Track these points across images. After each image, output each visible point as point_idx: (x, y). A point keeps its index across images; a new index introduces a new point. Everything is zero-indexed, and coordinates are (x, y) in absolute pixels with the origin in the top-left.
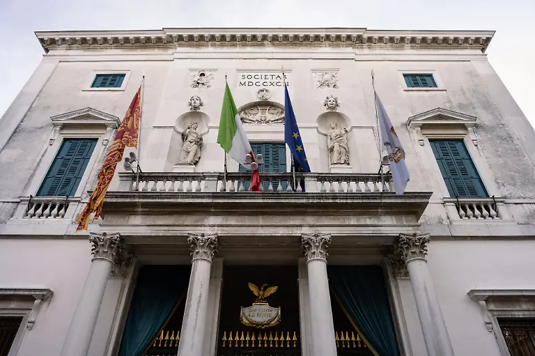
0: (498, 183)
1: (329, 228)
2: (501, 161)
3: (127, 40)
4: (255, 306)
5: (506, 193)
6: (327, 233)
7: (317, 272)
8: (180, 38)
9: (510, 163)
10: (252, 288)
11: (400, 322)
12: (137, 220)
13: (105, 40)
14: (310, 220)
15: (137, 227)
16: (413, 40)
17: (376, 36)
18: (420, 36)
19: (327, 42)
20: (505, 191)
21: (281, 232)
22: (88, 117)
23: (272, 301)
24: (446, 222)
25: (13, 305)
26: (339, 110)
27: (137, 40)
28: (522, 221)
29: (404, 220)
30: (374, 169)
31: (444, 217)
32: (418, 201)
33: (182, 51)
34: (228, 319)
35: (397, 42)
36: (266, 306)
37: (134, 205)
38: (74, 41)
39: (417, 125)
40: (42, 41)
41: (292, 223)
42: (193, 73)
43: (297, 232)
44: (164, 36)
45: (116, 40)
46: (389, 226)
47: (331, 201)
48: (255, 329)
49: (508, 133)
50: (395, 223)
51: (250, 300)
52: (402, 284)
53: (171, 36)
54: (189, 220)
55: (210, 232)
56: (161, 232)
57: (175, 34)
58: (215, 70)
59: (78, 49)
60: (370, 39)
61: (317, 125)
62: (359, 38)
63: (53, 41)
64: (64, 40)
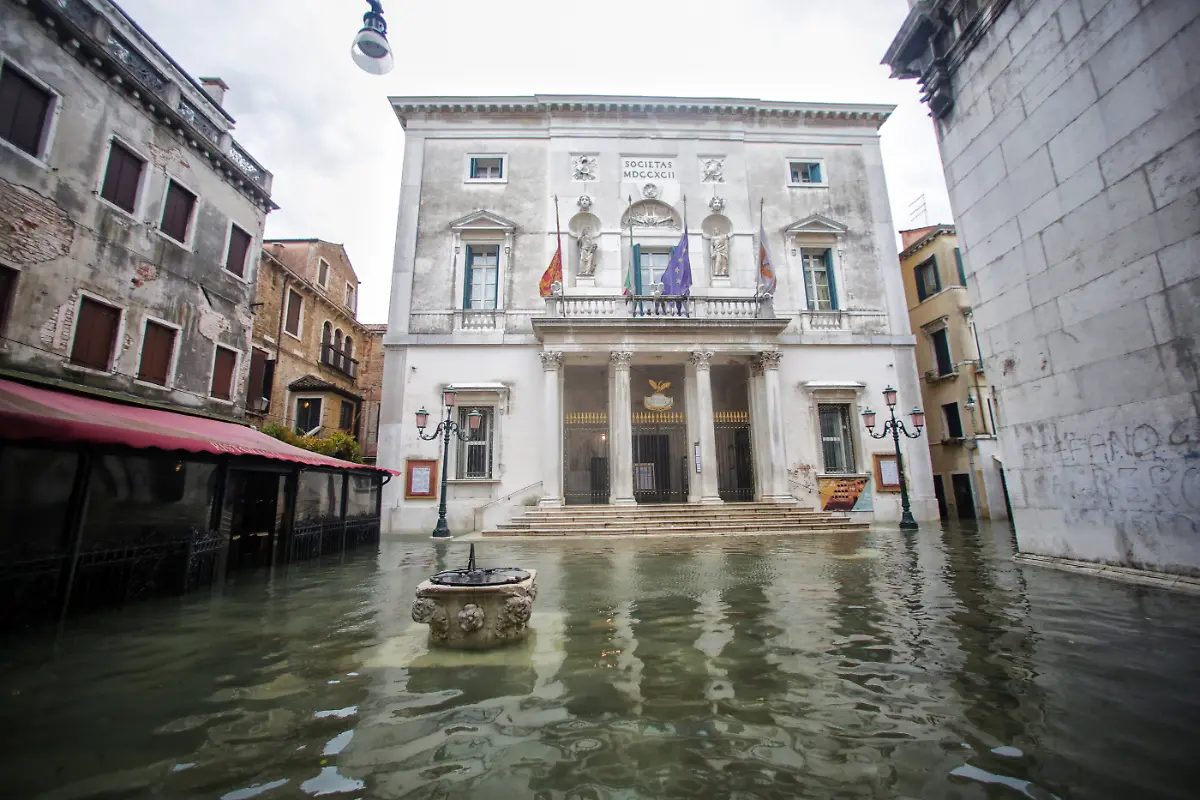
0: (848, 296)
1: (715, 347)
2: (856, 272)
3: (494, 108)
4: (655, 396)
5: (852, 306)
6: (713, 349)
7: (703, 378)
8: (554, 107)
9: (864, 275)
10: (652, 383)
11: (753, 397)
12: (570, 339)
13: (469, 108)
14: (699, 339)
15: (569, 345)
16: (808, 114)
17: (769, 109)
18: (816, 110)
19: (716, 115)
20: (853, 303)
21: (678, 349)
22: (482, 221)
23: (667, 393)
24: (799, 331)
25: (483, 398)
26: (723, 213)
27: (506, 108)
28: (858, 330)
29: (768, 339)
30: (751, 293)
31: (799, 326)
32: (779, 325)
33: (556, 124)
34: (637, 406)
35: (789, 115)
36: (662, 397)
37: (567, 328)
38: (433, 109)
39: (793, 234)
40: (397, 108)
41: (685, 341)
42: (574, 158)
43: (690, 349)
44: (535, 104)
45: (481, 109)
46: (758, 345)
47: (717, 325)
48: (655, 412)
49: (871, 243)
50: (761, 341)
51: (651, 392)
52: (758, 380)
53: (544, 105)
54: (608, 338)
55: (627, 349)
56: (590, 349)
57: (549, 103)
58: (597, 154)
59: (439, 118)
60: (763, 112)
61: (701, 231)
62: (752, 112)
63: (409, 109)
64: (422, 107)
